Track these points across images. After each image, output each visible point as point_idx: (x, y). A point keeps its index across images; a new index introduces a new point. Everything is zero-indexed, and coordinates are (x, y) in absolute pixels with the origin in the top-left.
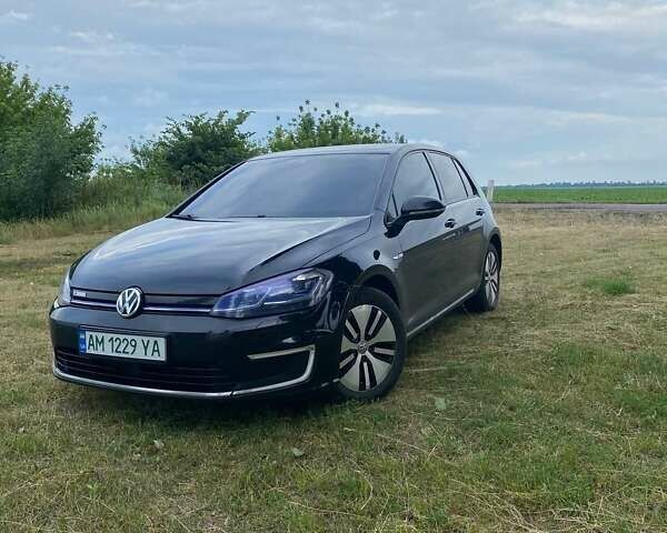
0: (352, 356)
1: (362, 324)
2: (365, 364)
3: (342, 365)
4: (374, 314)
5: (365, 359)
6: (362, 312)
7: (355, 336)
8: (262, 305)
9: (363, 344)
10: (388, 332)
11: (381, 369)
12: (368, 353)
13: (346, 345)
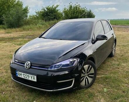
0: (83, 78)
1: (86, 70)
2: (86, 79)
3: (81, 80)
4: (89, 67)
5: (86, 78)
6: (86, 67)
7: (84, 72)
8: (61, 68)
9: (86, 74)
10: (92, 71)
11: (90, 80)
12: (87, 77)
13: (82, 75)
